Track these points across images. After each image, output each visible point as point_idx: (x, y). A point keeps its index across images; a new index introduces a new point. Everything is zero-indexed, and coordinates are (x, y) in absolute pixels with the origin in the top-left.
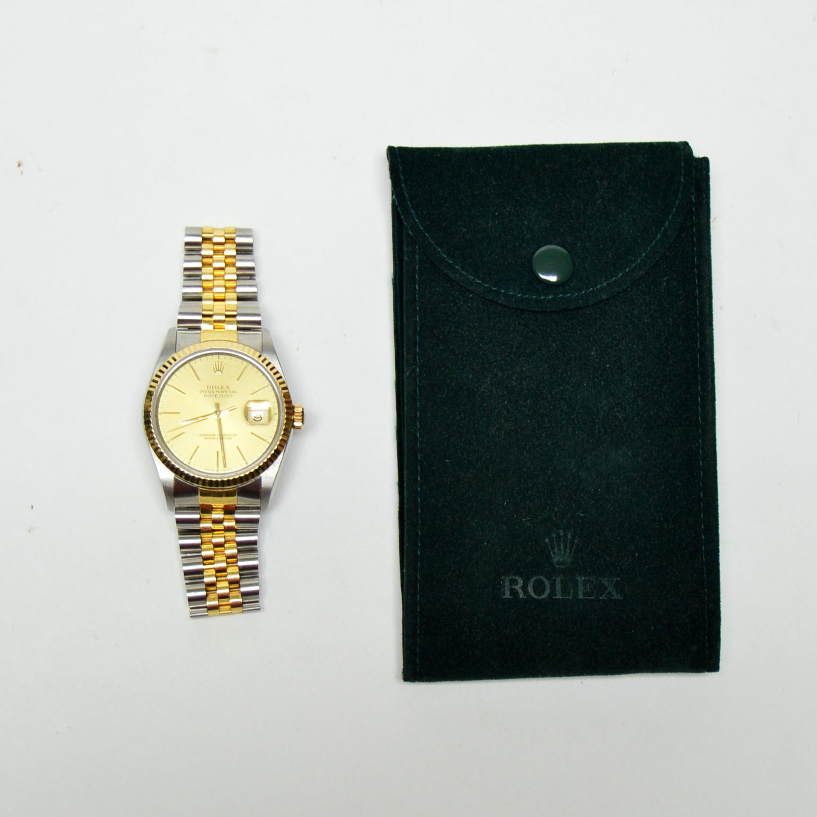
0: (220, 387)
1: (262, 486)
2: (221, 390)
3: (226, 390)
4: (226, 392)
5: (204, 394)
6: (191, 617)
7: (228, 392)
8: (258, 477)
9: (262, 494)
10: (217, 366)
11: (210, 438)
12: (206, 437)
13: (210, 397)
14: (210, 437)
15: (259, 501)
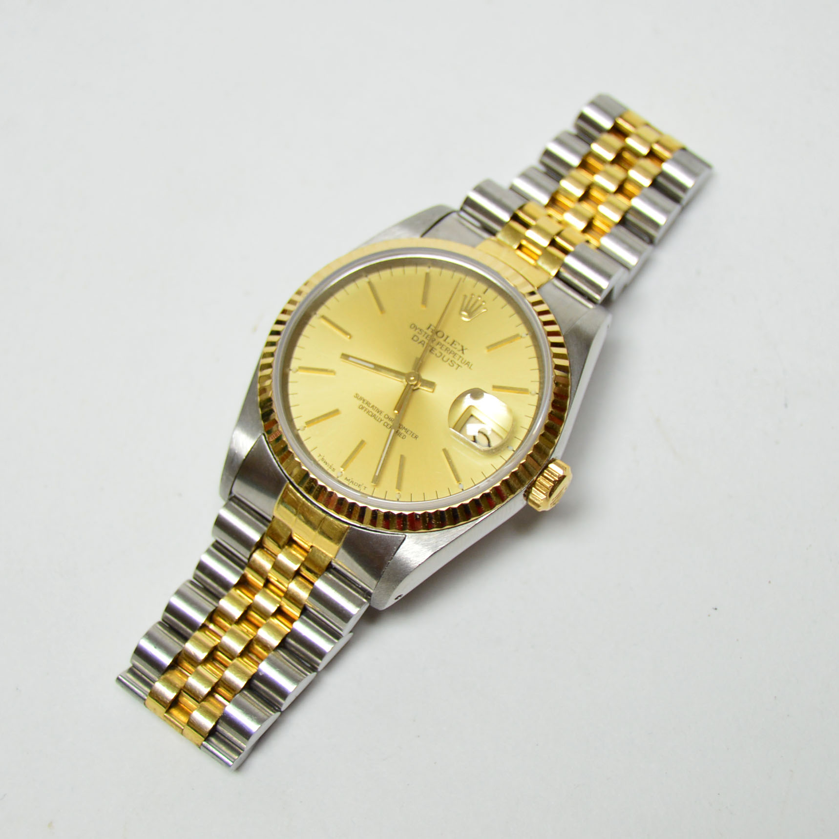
0: (450, 340)
1: (397, 555)
2: (448, 346)
3: (455, 351)
4: (455, 354)
5: (416, 333)
6: (119, 679)
7: (457, 357)
8: (401, 535)
9: (386, 570)
10: (472, 303)
11: (368, 412)
12: (364, 405)
13: (420, 345)
14: (371, 409)
15: (375, 582)
